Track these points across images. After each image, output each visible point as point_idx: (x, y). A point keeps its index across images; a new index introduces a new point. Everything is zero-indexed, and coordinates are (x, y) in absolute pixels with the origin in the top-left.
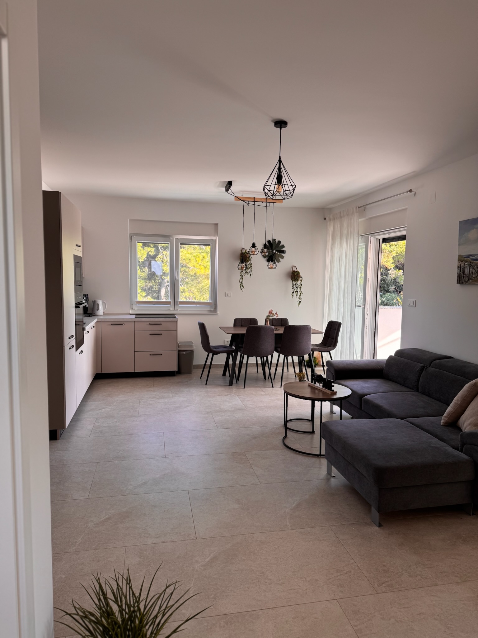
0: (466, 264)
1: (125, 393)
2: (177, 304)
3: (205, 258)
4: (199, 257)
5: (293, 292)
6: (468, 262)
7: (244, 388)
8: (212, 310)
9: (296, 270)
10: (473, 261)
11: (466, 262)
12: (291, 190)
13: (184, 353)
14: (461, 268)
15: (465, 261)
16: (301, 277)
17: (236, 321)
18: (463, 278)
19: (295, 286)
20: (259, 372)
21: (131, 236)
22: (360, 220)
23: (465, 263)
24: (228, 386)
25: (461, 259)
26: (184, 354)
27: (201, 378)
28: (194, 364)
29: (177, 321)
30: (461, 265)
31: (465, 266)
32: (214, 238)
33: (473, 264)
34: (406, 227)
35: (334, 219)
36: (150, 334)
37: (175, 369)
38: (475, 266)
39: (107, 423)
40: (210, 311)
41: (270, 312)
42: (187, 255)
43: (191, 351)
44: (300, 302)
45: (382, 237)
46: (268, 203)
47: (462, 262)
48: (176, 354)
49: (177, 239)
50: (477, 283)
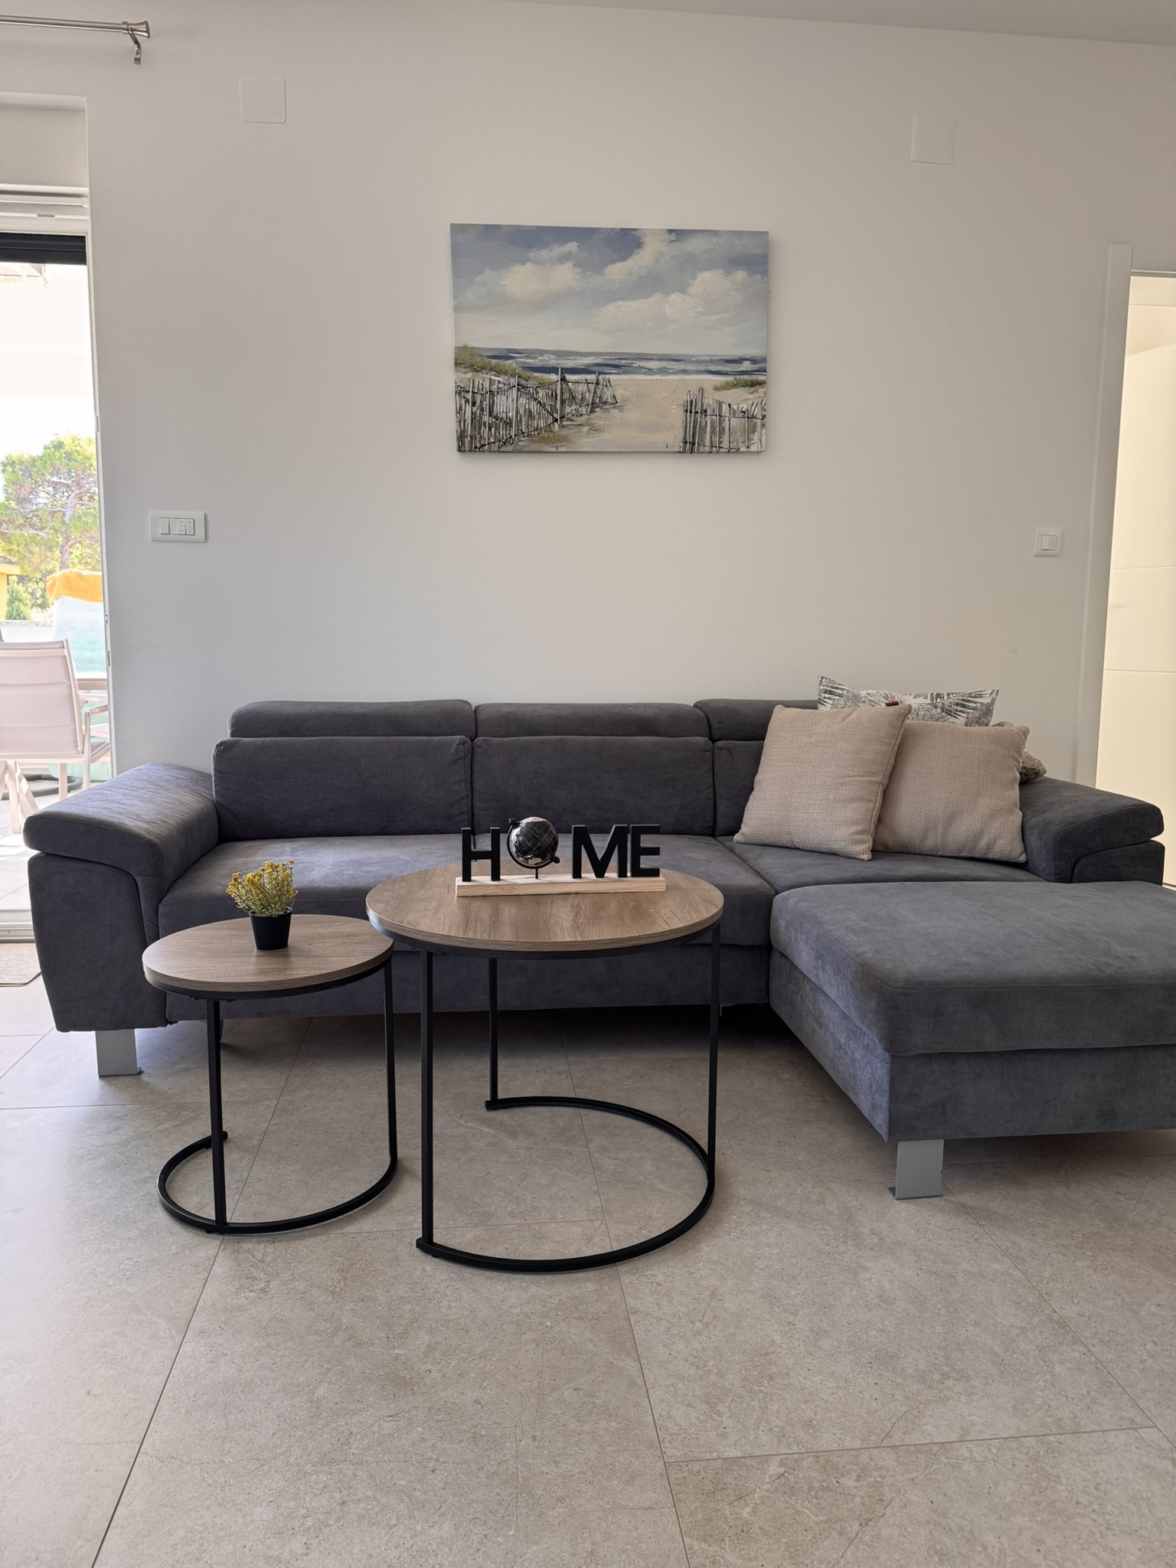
0: (499, 382)
6: (506, 373)
10: (529, 374)
11: (499, 373)
14: (473, 393)
15: (491, 370)
18: (490, 429)
23: (493, 377)
25: (466, 360)
30: (471, 382)
31: (494, 388)
33: (531, 384)
38: (541, 393)
47: (478, 371)
50: (557, 447)
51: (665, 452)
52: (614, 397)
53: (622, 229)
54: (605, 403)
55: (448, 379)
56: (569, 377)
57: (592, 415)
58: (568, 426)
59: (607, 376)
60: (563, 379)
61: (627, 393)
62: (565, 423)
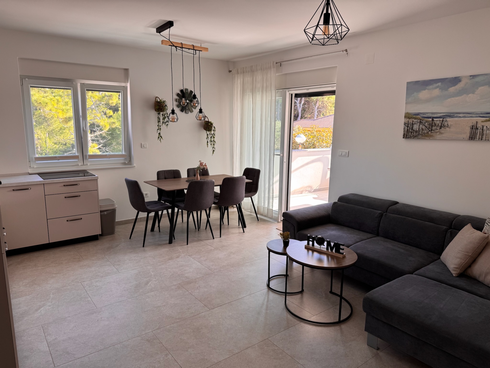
0: (415, 121)
2: (86, 159)
5: (208, 142)
6: (417, 119)
8: (127, 162)
9: (207, 120)
10: (423, 119)
11: (415, 119)
13: (105, 213)
14: (408, 124)
15: (413, 118)
16: (214, 127)
17: (159, 173)
18: (411, 133)
19: (209, 136)
22: (277, 74)
23: (414, 120)
25: (408, 116)
26: (106, 214)
29: (97, 180)
30: (408, 121)
31: (414, 123)
33: (424, 122)
34: (336, 83)
36: (65, 197)
37: (99, 232)
38: (426, 124)
40: (124, 164)
41: (201, 164)
43: (113, 210)
44: (214, 151)
45: (294, 92)
46: (195, 51)
47: (410, 119)
48: (99, 215)
49: (82, 85)
50: (429, 138)
51: (463, 140)
52: (448, 124)
53: (455, 77)
54: (445, 126)
55: (402, 120)
56: (435, 119)
57: (441, 130)
58: (433, 132)
59: (446, 119)
60: (433, 120)
61: (452, 123)
62: (432, 132)
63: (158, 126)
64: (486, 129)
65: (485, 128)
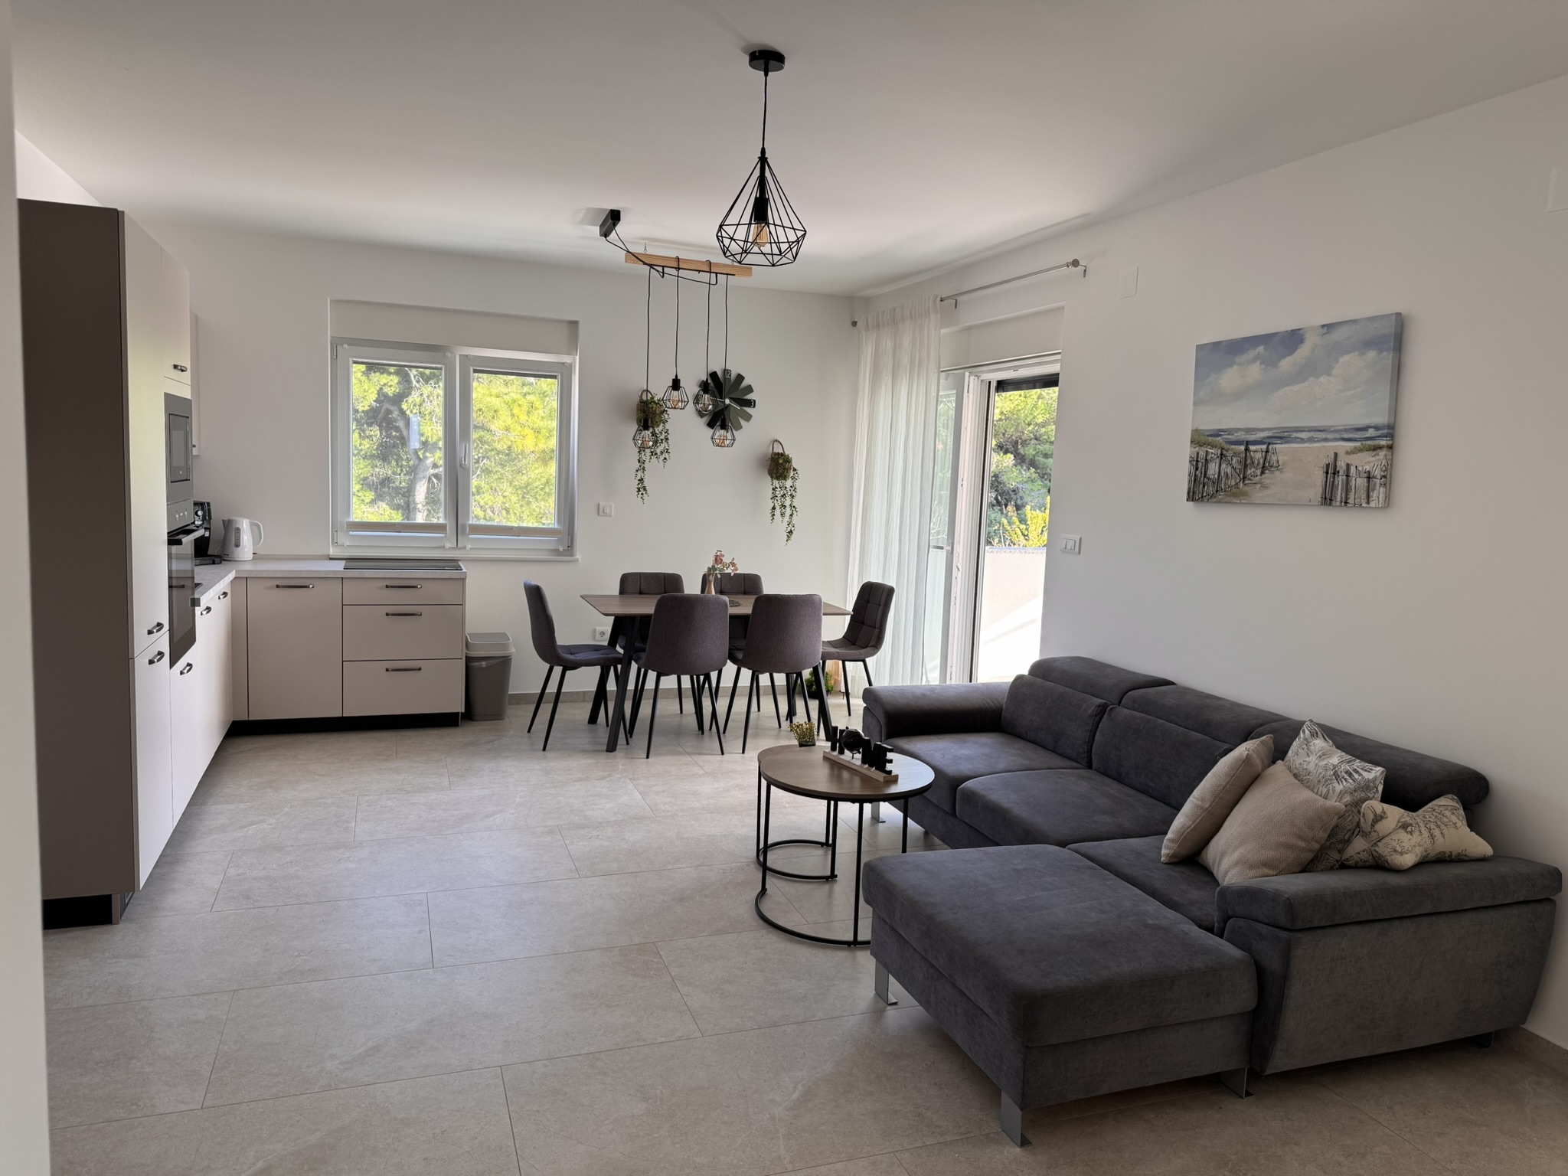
0: (1212, 453)
1: (317, 777)
2: (464, 533)
3: (536, 409)
4: (519, 405)
5: (774, 508)
6: (1216, 447)
7: (648, 757)
8: (561, 549)
9: (781, 451)
10: (1228, 446)
11: (1213, 446)
12: (793, 242)
13: (484, 664)
14: (1197, 461)
15: (1208, 445)
16: (795, 470)
17: (625, 579)
18: (1204, 487)
19: (779, 493)
20: (684, 712)
21: (336, 343)
22: (943, 331)
23: (1209, 450)
24: (603, 751)
25: (1199, 439)
26: (484, 666)
27: (529, 731)
28: (509, 693)
29: (463, 580)
30: (1198, 454)
31: (1209, 458)
32: (566, 359)
33: (1229, 454)
34: (1059, 353)
35: (878, 326)
36: (387, 614)
37: (459, 707)
38: (1235, 459)
39: (264, 869)
40: (556, 552)
41: (718, 559)
42: (489, 399)
43: (501, 660)
44: (791, 532)
45: (995, 377)
46: (713, 275)
47: (1201, 446)
48: (461, 666)
49: (465, 358)
50: (1240, 500)
51: (1308, 505)
52: (1278, 462)
53: (1292, 331)
54: (1272, 466)
55: (1186, 451)
56: (1252, 448)
57: (1263, 476)
58: (1248, 483)
59: (1275, 446)
60: (1247, 449)
61: (1286, 458)
62: (1247, 482)
63: (639, 462)
64: (1354, 475)
65: (1353, 469)
